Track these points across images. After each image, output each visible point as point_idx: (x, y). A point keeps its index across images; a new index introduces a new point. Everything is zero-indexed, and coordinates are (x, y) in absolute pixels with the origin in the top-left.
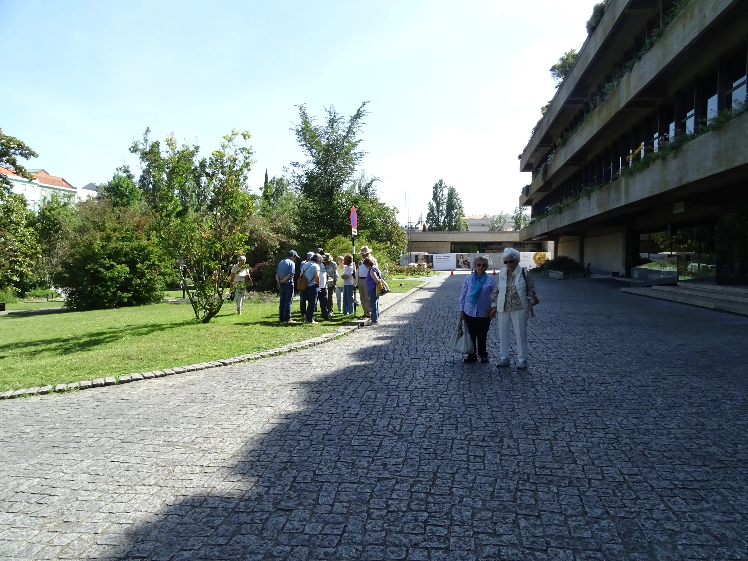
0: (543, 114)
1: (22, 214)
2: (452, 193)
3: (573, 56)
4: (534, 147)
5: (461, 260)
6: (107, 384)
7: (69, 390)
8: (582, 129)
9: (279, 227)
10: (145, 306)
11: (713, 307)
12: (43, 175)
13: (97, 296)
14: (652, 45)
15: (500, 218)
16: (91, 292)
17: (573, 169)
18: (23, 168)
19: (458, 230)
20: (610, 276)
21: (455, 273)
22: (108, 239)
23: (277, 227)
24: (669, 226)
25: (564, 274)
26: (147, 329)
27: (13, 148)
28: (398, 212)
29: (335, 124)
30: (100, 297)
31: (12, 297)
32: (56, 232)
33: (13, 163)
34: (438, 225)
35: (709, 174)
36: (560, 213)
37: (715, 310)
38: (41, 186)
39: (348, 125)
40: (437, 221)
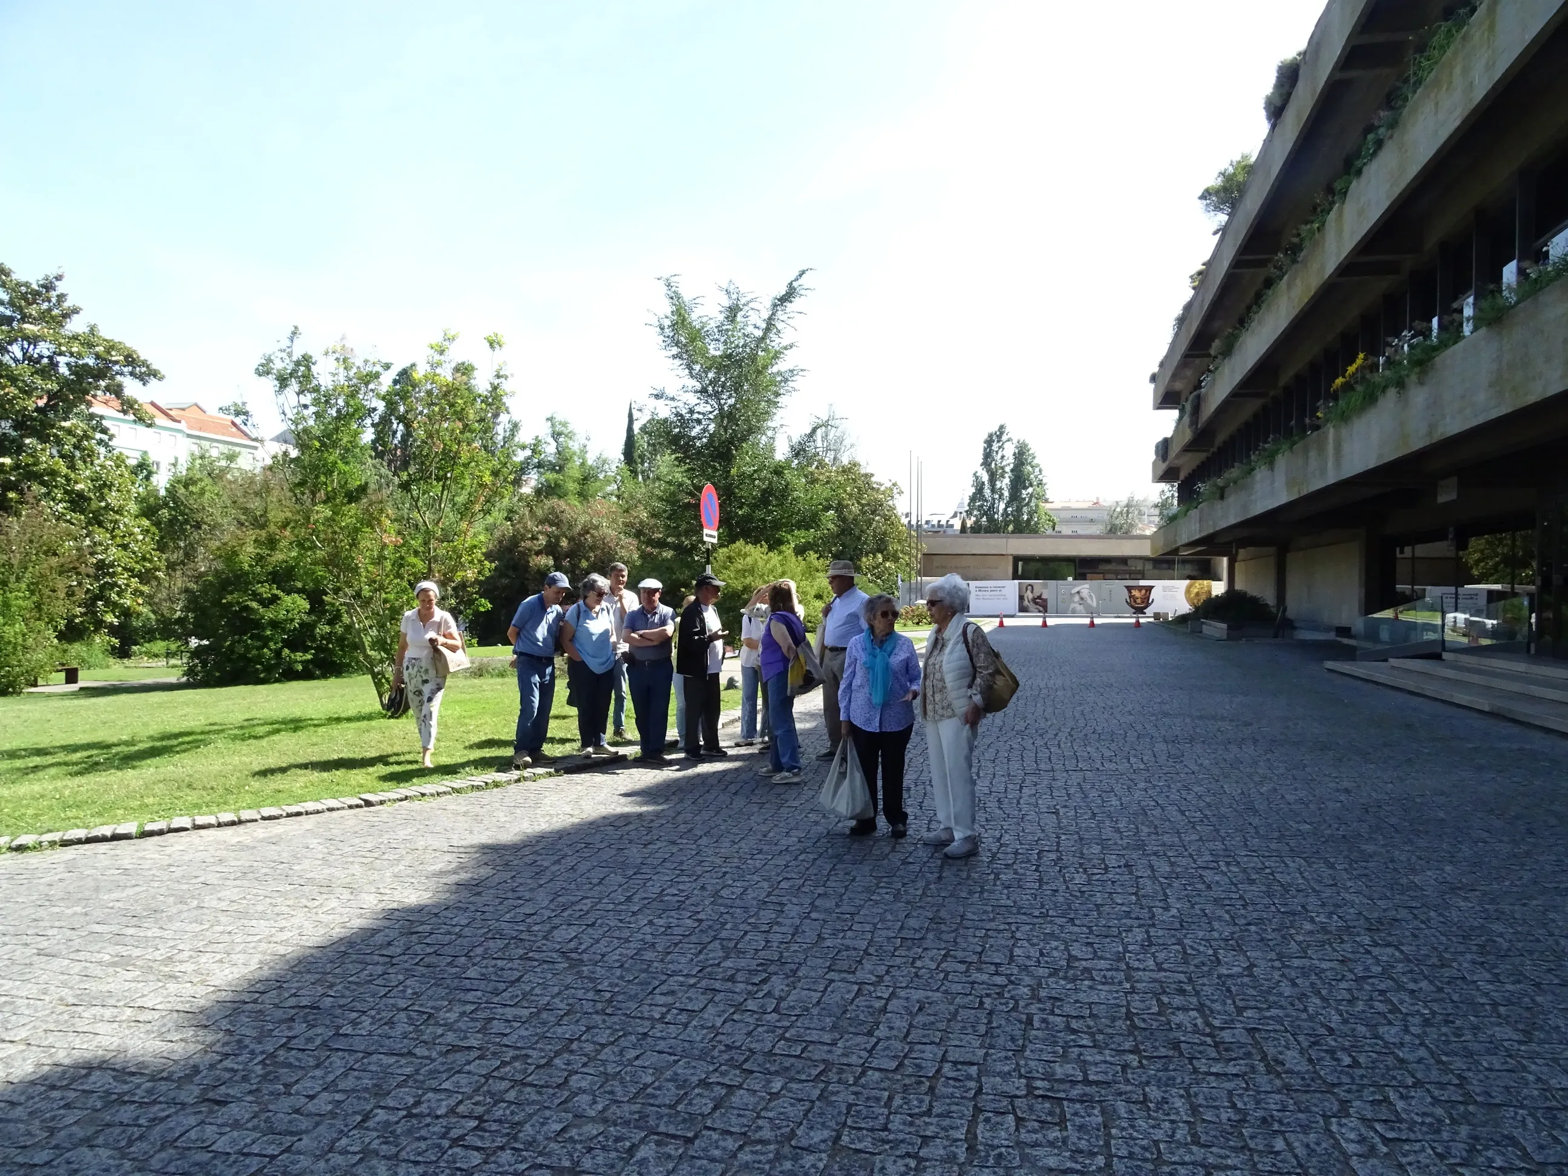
0: (1194, 288)
1: (128, 491)
2: (1022, 456)
3: (1245, 167)
4: (1178, 357)
5: (1029, 595)
6: (116, 837)
7: (38, 847)
8: (1259, 322)
9: (641, 522)
10: (339, 680)
11: (1487, 708)
12: (194, 414)
13: (243, 657)
14: (1379, 144)
15: (1128, 506)
16: (231, 649)
17: (1251, 407)
18: (136, 402)
19: (1036, 532)
20: (1332, 636)
21: (1007, 622)
22: (272, 543)
23: (637, 520)
24: (1451, 529)
25: (1229, 628)
26: (268, 728)
27: (116, 363)
28: (901, 493)
29: (740, 315)
30: (250, 660)
31: (101, 656)
32: (198, 526)
33: (117, 391)
34: (991, 519)
35: (1481, 420)
36: (1222, 497)
37: (1491, 714)
38: (189, 436)
39: (766, 315)
40: (989, 513)
